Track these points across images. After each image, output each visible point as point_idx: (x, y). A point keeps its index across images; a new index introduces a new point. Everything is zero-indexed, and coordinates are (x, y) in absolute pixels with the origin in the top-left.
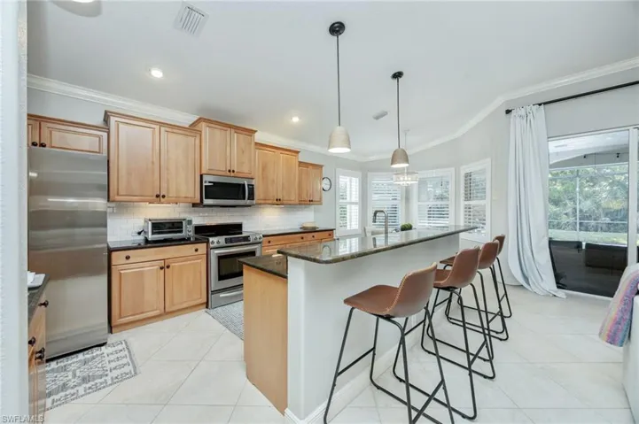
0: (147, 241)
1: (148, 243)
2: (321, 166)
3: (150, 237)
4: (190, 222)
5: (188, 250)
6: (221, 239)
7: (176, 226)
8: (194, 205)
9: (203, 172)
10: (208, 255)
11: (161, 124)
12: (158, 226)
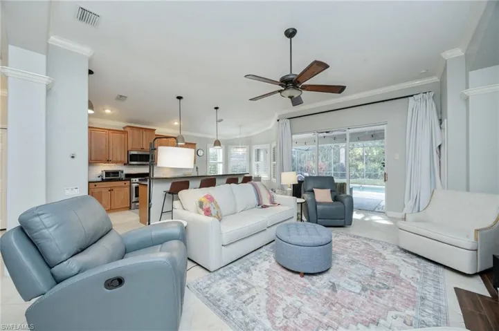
0: (103, 179)
1: (103, 180)
2: (195, 144)
3: (104, 178)
4: (122, 172)
5: (121, 183)
6: (137, 180)
7: (116, 173)
8: (125, 164)
9: (129, 149)
10: (130, 186)
11: (109, 130)
12: (108, 173)
